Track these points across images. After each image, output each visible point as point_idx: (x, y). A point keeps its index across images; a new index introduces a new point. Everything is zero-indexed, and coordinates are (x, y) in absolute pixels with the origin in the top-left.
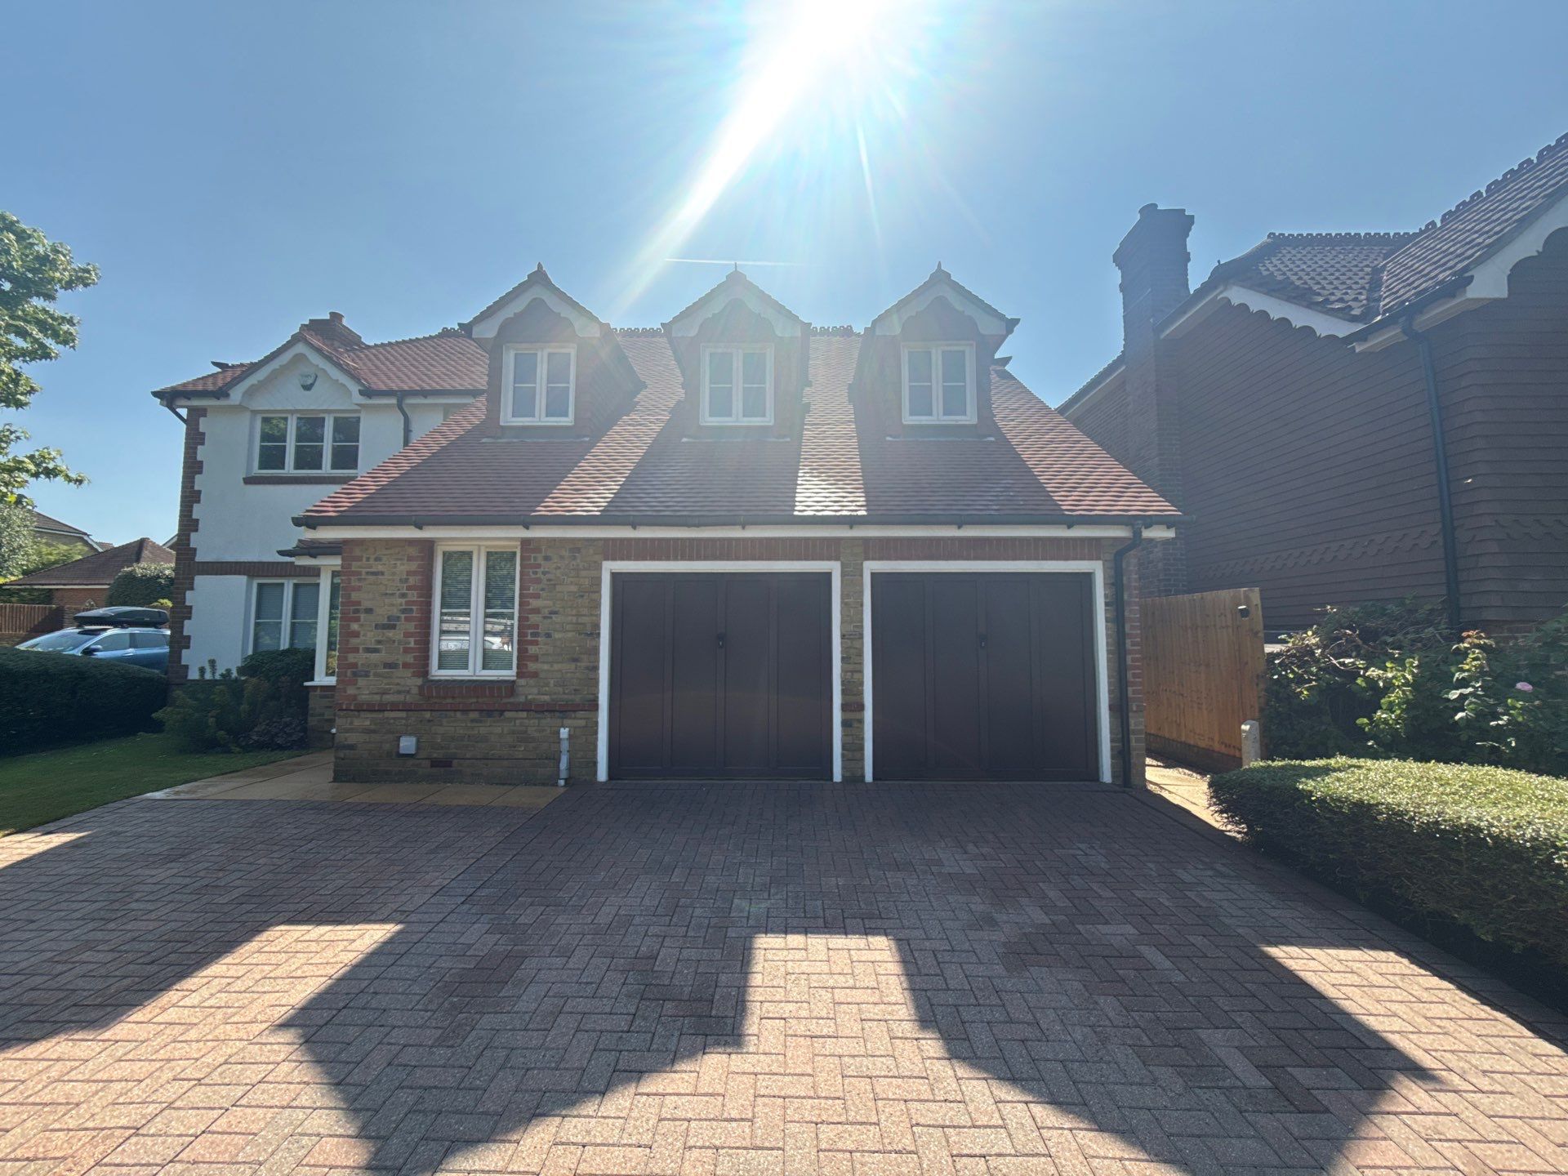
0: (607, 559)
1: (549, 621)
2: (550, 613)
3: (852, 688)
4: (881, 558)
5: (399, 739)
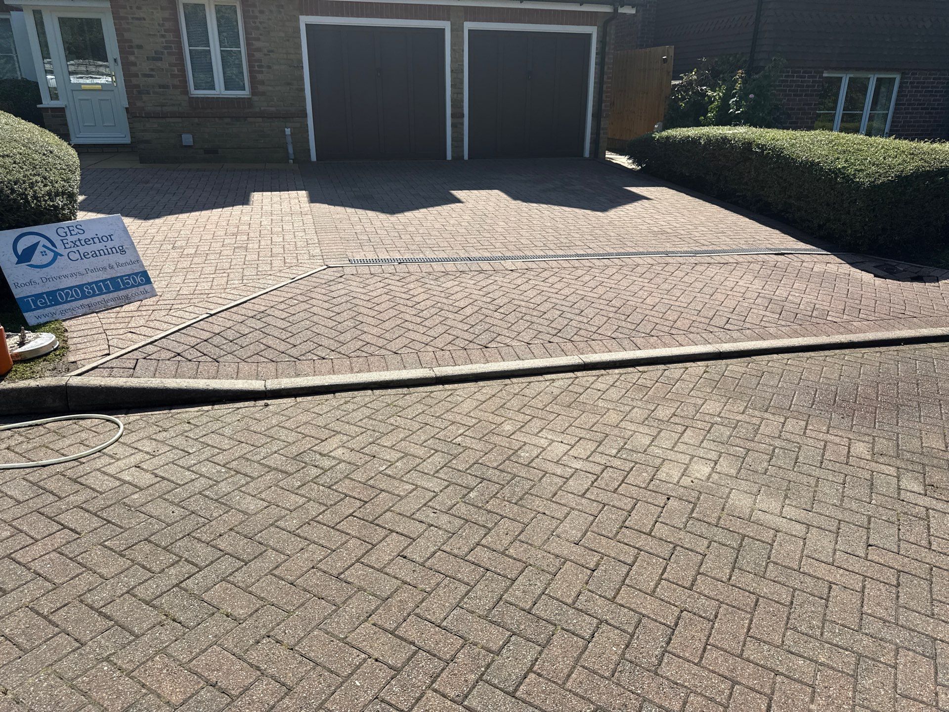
0: (302, 14)
1: (268, 57)
2: (268, 52)
3: (457, 104)
4: (474, 21)
5: (181, 136)
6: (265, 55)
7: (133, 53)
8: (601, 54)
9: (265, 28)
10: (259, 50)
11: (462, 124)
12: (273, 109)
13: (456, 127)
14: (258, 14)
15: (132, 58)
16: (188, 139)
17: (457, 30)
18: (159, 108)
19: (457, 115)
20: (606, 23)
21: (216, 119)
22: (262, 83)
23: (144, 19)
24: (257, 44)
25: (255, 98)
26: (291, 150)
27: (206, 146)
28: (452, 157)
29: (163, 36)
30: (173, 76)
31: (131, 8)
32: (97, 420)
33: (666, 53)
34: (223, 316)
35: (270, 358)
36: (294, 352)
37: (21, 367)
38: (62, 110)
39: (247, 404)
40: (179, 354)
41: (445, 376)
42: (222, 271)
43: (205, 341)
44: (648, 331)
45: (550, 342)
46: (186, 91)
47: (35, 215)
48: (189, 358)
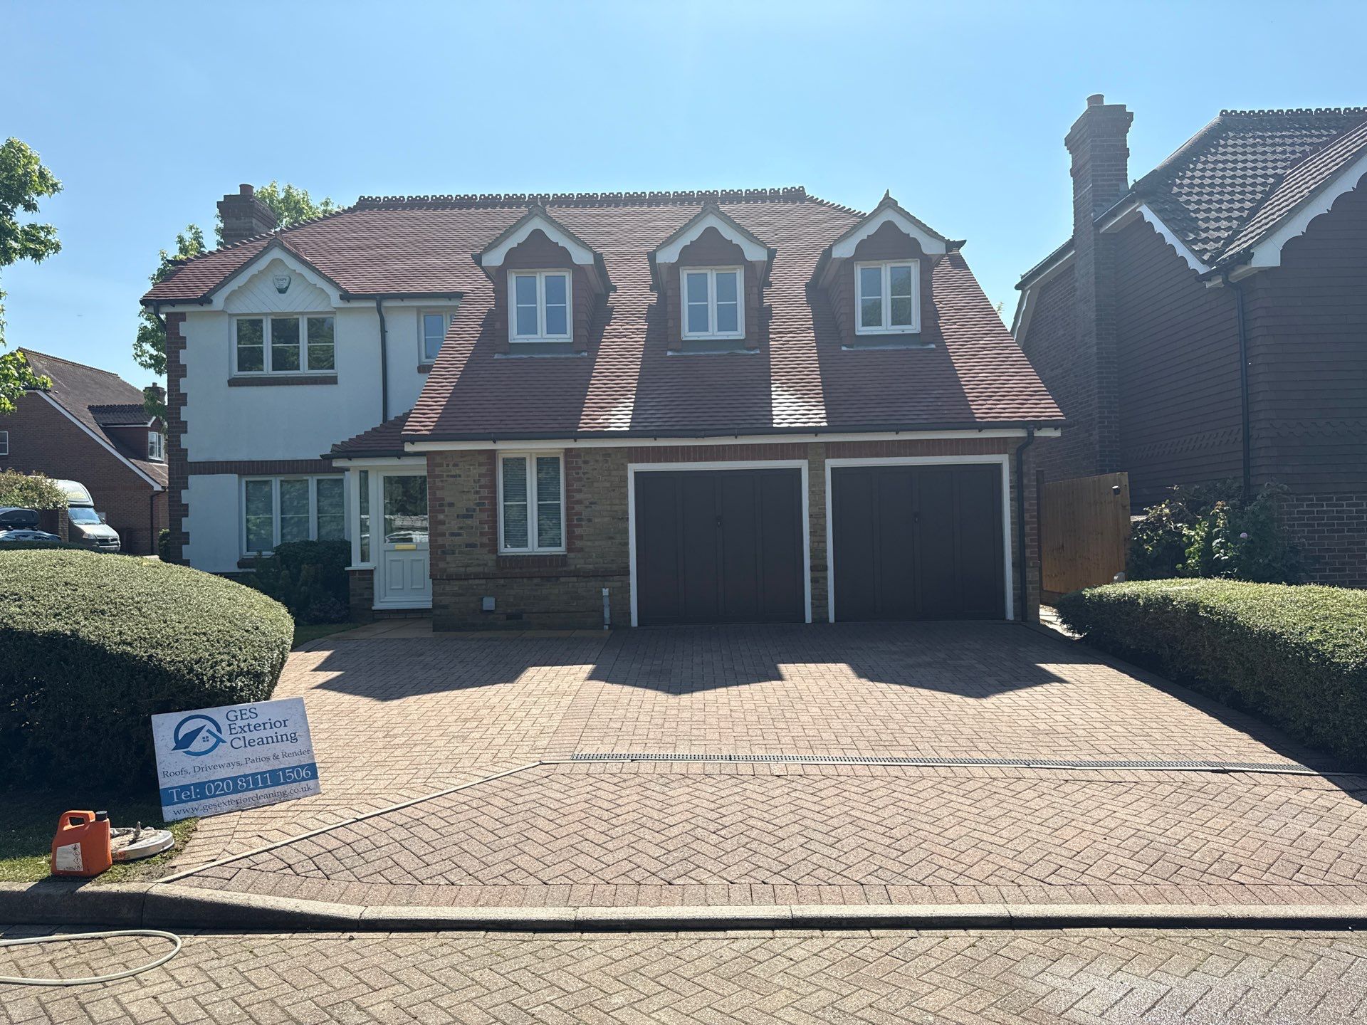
0: (631, 462)
1: (589, 509)
2: (591, 503)
3: (818, 554)
4: (839, 457)
5: (482, 599)
6: (587, 507)
7: (443, 512)
8: (1018, 486)
9: (588, 479)
10: (580, 502)
11: (826, 578)
12: (591, 566)
13: (818, 582)
14: (581, 464)
15: (441, 517)
16: (489, 603)
17: (816, 471)
18: (462, 570)
19: (819, 567)
20: (1020, 450)
21: (525, 580)
22: (581, 537)
23: (460, 476)
24: (578, 496)
25: (572, 555)
26: (607, 615)
27: (509, 611)
28: (813, 619)
29: (477, 492)
30: (482, 534)
31: (448, 465)
32: (160, 938)
33: (1117, 482)
34: (370, 822)
35: (390, 878)
36: (422, 874)
37: (119, 869)
38: (370, 572)
39: (331, 935)
40: (290, 866)
41: (587, 921)
42: (415, 767)
43: (330, 852)
44: (920, 878)
45: (765, 883)
46: (494, 549)
47: (209, 696)
48: (298, 872)
